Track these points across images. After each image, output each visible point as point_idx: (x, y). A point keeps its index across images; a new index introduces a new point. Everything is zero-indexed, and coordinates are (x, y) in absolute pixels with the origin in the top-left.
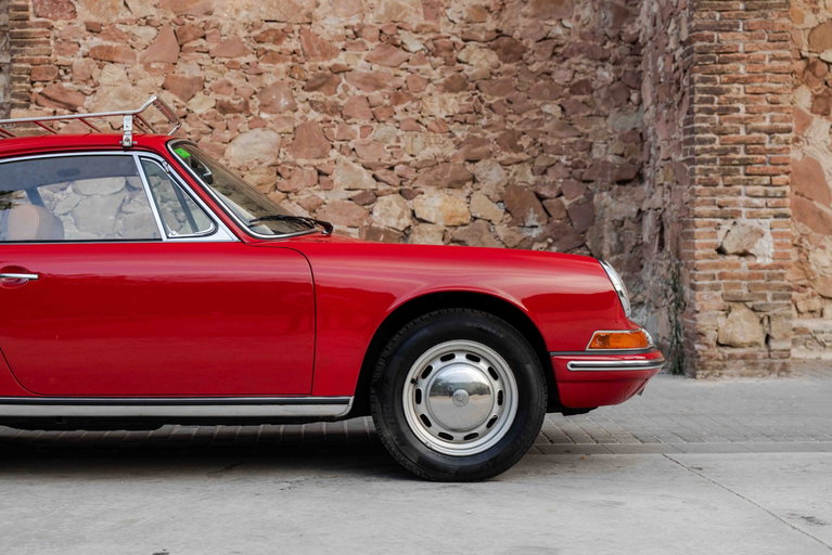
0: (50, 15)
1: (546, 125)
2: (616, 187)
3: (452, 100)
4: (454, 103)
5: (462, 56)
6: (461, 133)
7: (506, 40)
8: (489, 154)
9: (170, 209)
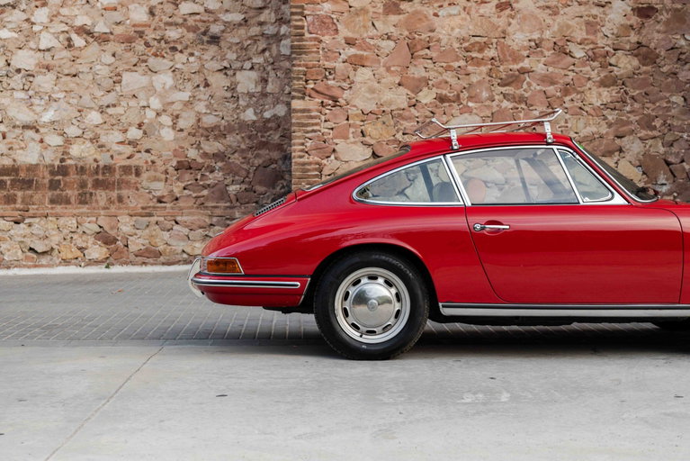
0: (319, 32)
1: (673, 111)
3: (606, 93)
4: (607, 95)
5: (613, 61)
6: (611, 117)
7: (645, 49)
8: (632, 132)
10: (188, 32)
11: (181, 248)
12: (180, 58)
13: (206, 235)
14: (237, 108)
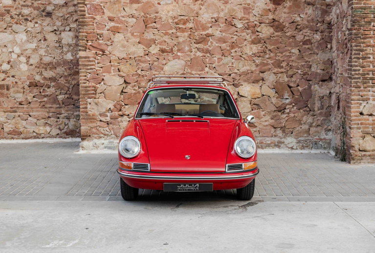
0: (94, 14)
1: (293, 58)
2: (321, 82)
3: (255, 48)
4: (255, 49)
5: (259, 29)
6: (258, 61)
7: (277, 23)
8: (269, 69)
9: (142, 91)
10: (34, 10)
11: (32, 130)
12: (30, 25)
13: (46, 123)
14: (62, 52)
